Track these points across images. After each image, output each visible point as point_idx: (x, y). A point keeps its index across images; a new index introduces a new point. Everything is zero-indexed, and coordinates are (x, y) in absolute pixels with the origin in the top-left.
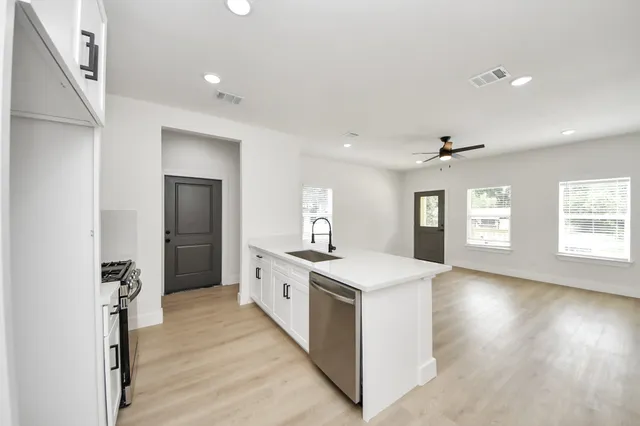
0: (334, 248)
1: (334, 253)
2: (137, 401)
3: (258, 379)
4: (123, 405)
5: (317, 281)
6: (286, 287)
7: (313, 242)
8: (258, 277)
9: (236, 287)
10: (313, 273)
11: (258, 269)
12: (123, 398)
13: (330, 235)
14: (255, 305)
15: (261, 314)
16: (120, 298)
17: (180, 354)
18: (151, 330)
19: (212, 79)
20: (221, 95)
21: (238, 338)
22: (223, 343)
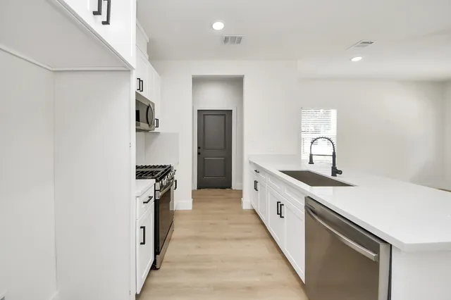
0: (340, 172)
1: (338, 178)
2: (164, 267)
3: (250, 288)
4: (154, 267)
5: (314, 210)
6: (280, 206)
7: (311, 162)
8: (256, 189)
9: (240, 193)
10: (309, 199)
11: (256, 182)
12: (155, 262)
13: (334, 156)
14: (254, 212)
15: (258, 221)
16: (155, 191)
17: (197, 238)
18: (185, 213)
19: (218, 26)
20: (226, 40)
21: (238, 239)
22: (225, 239)
